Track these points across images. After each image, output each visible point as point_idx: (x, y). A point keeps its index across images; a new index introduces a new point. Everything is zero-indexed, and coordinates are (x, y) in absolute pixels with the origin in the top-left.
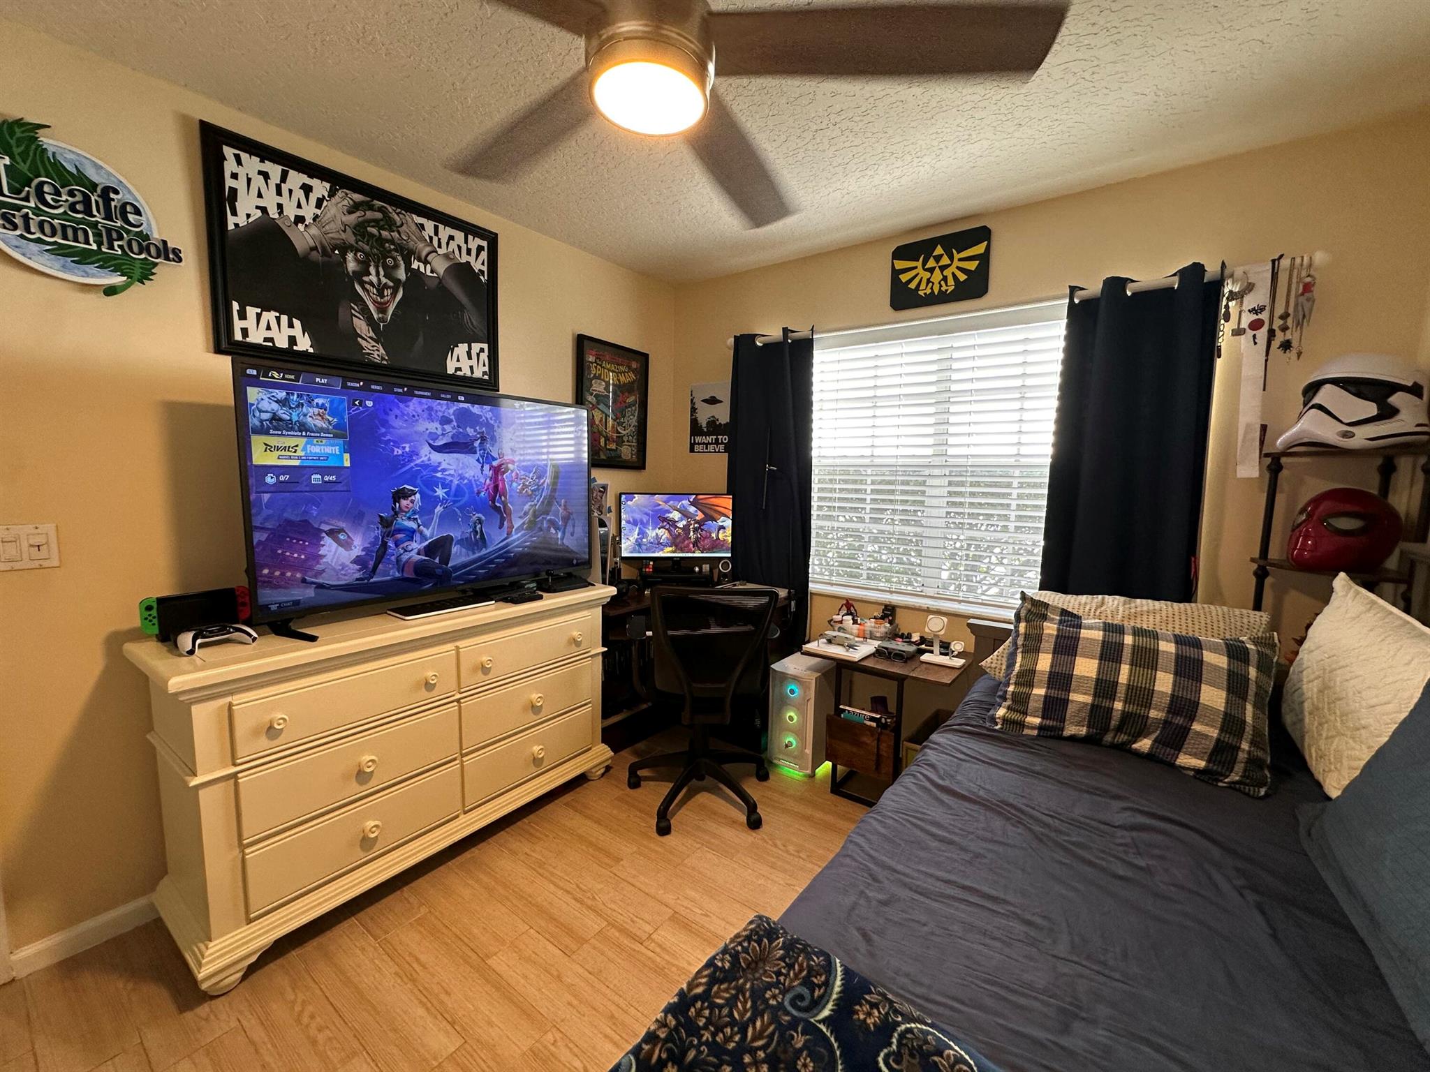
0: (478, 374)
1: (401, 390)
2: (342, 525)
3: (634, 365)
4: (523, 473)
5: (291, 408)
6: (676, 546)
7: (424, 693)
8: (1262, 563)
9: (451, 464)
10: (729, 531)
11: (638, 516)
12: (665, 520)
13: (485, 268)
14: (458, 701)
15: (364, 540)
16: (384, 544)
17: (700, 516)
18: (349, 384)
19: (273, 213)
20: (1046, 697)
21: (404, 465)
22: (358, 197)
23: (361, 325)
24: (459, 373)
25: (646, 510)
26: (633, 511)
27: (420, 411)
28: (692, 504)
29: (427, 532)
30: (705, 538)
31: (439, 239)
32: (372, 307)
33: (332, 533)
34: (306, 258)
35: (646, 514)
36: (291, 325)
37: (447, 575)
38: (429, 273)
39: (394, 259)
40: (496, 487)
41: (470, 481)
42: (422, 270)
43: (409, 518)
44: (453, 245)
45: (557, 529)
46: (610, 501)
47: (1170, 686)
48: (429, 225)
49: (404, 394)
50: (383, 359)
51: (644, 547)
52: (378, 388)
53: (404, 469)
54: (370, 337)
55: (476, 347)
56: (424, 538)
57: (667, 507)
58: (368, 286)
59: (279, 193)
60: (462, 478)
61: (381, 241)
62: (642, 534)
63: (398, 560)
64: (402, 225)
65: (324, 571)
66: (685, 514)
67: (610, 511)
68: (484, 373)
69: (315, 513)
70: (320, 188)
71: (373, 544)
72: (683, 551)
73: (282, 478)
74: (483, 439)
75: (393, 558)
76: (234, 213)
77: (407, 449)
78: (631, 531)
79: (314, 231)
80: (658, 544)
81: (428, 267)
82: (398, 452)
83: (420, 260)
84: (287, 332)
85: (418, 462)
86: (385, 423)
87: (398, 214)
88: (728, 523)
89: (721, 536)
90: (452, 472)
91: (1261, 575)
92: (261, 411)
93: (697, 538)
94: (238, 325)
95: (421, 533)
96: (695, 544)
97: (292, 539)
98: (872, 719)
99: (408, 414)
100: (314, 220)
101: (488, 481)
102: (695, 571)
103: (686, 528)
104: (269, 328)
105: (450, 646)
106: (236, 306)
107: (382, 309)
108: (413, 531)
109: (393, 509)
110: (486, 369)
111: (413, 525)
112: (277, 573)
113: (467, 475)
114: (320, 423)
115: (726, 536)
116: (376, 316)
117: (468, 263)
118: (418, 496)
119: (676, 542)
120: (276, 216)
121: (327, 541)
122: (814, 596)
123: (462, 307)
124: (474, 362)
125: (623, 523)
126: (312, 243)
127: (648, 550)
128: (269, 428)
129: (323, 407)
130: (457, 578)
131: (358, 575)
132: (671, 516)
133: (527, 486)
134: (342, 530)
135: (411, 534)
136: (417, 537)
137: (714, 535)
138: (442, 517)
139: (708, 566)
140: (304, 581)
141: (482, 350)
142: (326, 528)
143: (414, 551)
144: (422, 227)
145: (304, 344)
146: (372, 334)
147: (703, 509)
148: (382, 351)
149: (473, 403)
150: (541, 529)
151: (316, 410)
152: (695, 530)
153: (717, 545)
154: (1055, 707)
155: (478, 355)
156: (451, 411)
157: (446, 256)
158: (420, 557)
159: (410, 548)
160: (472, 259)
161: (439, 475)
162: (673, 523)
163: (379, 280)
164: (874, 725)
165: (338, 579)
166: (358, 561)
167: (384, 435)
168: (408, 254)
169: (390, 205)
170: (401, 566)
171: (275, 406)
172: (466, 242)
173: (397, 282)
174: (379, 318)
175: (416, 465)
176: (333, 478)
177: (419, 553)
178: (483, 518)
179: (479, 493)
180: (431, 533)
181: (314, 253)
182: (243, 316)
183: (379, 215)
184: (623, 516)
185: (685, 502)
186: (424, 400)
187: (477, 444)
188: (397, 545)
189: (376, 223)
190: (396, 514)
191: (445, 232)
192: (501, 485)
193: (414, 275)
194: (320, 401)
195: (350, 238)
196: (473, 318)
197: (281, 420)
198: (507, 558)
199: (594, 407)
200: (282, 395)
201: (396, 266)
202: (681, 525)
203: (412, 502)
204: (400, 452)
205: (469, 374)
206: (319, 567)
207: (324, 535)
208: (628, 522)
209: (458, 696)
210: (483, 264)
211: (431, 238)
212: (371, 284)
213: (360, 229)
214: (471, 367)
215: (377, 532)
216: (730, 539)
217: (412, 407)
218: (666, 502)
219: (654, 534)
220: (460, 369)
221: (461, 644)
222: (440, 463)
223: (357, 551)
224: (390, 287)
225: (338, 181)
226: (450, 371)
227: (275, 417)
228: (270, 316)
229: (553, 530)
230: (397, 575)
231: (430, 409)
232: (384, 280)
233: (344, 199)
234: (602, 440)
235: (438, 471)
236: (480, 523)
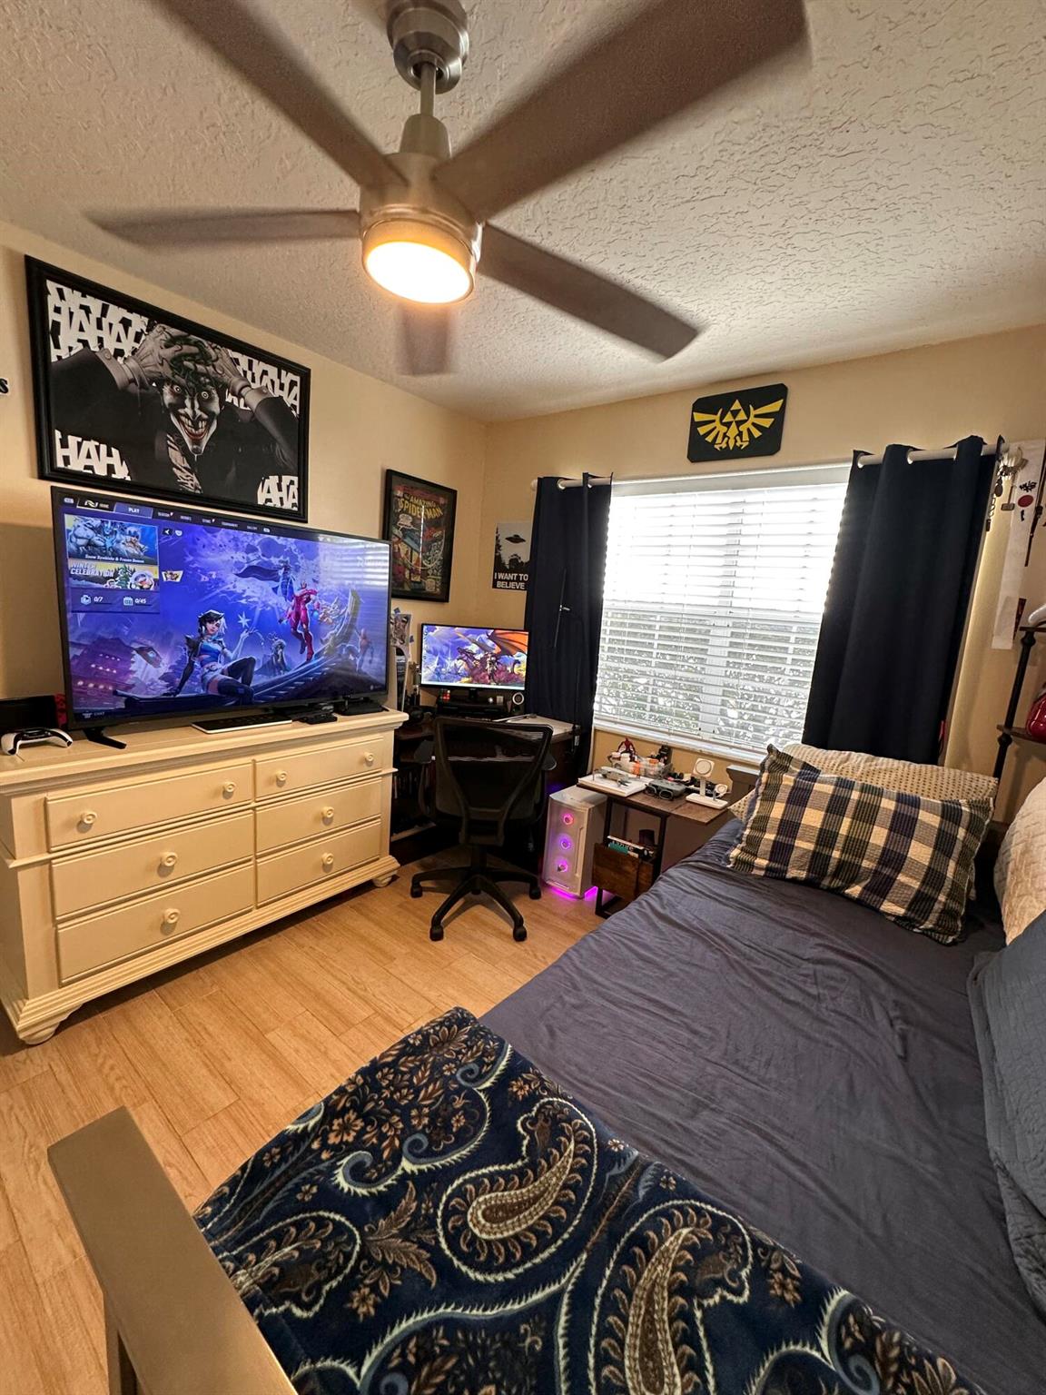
0: (287, 505)
1: (208, 521)
2: (150, 643)
3: (442, 501)
4: (324, 602)
5: (105, 535)
6: (473, 677)
7: (221, 800)
8: (1007, 731)
9: (255, 591)
10: (524, 666)
11: (438, 647)
12: (464, 652)
13: (297, 403)
14: (254, 809)
15: (172, 657)
16: (191, 664)
17: (497, 650)
18: (160, 514)
19: (94, 346)
20: (775, 841)
21: (210, 592)
22: (175, 332)
23: (175, 456)
24: (269, 504)
25: (447, 641)
26: (433, 642)
27: (226, 540)
28: (490, 638)
29: (231, 655)
30: (500, 672)
31: (253, 374)
32: (187, 439)
33: (140, 651)
34: (124, 390)
35: (447, 645)
36: (109, 454)
37: (249, 693)
38: (242, 407)
39: (209, 392)
40: (298, 615)
41: (273, 608)
42: (236, 403)
43: (214, 641)
44: (266, 380)
45: (356, 655)
46: (412, 631)
47: (884, 840)
48: (243, 360)
49: (211, 525)
50: (196, 488)
51: (443, 677)
52: (187, 518)
53: (210, 595)
54: (185, 468)
55: (286, 479)
56: (228, 660)
57: (466, 640)
58: (183, 418)
59: (100, 327)
60: (266, 605)
61: (197, 374)
62: (441, 663)
63: (203, 679)
64: (217, 359)
65: (133, 685)
66: (483, 647)
67: (412, 640)
68: (294, 505)
69: (126, 633)
70: (139, 322)
71: (179, 662)
72: (478, 682)
73: (96, 599)
74: (287, 569)
75: (198, 676)
76: (57, 346)
77: (214, 577)
78: (431, 660)
79: (132, 364)
80: (456, 674)
81: (242, 401)
82: (204, 579)
83: (233, 394)
84: (107, 461)
85: (224, 588)
86: (193, 552)
87: (213, 349)
88: (523, 658)
89: (516, 670)
90: (256, 599)
91: (1004, 742)
92: (77, 537)
93: (493, 671)
94: (60, 452)
95: (225, 655)
96: (491, 676)
97: (105, 655)
98: (636, 850)
99: (215, 545)
100: (133, 353)
101: (290, 610)
102: (488, 703)
103: (483, 661)
104: (89, 456)
105: (248, 759)
106: (58, 435)
107: (196, 441)
108: (218, 653)
109: (200, 631)
110: (296, 501)
111: (217, 647)
112: (91, 685)
113: (270, 603)
114: (132, 550)
115: (521, 670)
116: (190, 447)
117: (281, 397)
118: (223, 620)
119: (473, 673)
120: (97, 349)
121: (138, 657)
122: (598, 733)
123: (274, 441)
124: (283, 495)
125: (424, 652)
126: (131, 377)
127: (446, 679)
128: (84, 553)
129: (135, 535)
130: (259, 697)
131: (165, 691)
132: (469, 648)
133: (328, 615)
134: (151, 649)
135: (215, 655)
136: (222, 658)
137: (509, 669)
138: (246, 641)
139: (502, 697)
140: (115, 693)
141: (292, 482)
142: (136, 646)
143: (218, 671)
144: (236, 361)
145: (122, 472)
146: (187, 465)
147: (502, 644)
148: (196, 481)
149: (279, 535)
150: (340, 656)
151: (129, 538)
152: (492, 663)
153: (511, 678)
154: (781, 851)
155: (288, 487)
156: (256, 542)
157: (260, 390)
158: (223, 677)
159: (214, 668)
160: (284, 394)
161: (243, 601)
162: (471, 655)
163: (194, 412)
164: (636, 855)
165: (147, 694)
166: (165, 677)
167: (192, 562)
168: (222, 388)
169: (207, 340)
170: (205, 683)
171: (91, 533)
172: (279, 377)
173: (211, 415)
174: (194, 450)
175: (223, 592)
176: (143, 601)
177: (222, 673)
178: (284, 643)
179: (280, 621)
180: (235, 655)
181: (133, 385)
182: (65, 445)
183: (195, 350)
184: (424, 646)
185: (484, 636)
186: (231, 531)
187: (281, 572)
188: (202, 666)
189: (192, 357)
190: (202, 636)
191: (259, 367)
192: (302, 614)
193: (228, 408)
194: (132, 529)
195: (166, 371)
196: (283, 451)
197: (95, 546)
198: (306, 681)
199: (400, 540)
200: (96, 522)
201: (211, 399)
202: (478, 657)
203: (218, 625)
204: (207, 579)
205: (279, 505)
206: (129, 682)
207: (134, 652)
208: (429, 652)
209: (254, 805)
210: (295, 399)
211: (245, 372)
212: (186, 416)
213: (176, 363)
214: (281, 499)
215: (183, 652)
216: (524, 673)
217: (219, 537)
218: (465, 635)
219: (453, 665)
220: (270, 500)
221: (258, 758)
222: (244, 591)
223: (164, 668)
224: (204, 420)
225: (156, 316)
226: (261, 501)
227: (90, 543)
228: (90, 445)
229: (351, 657)
230: (202, 692)
231: (235, 539)
232: (199, 413)
233: (161, 333)
234: (407, 573)
235: (242, 598)
236: (282, 648)
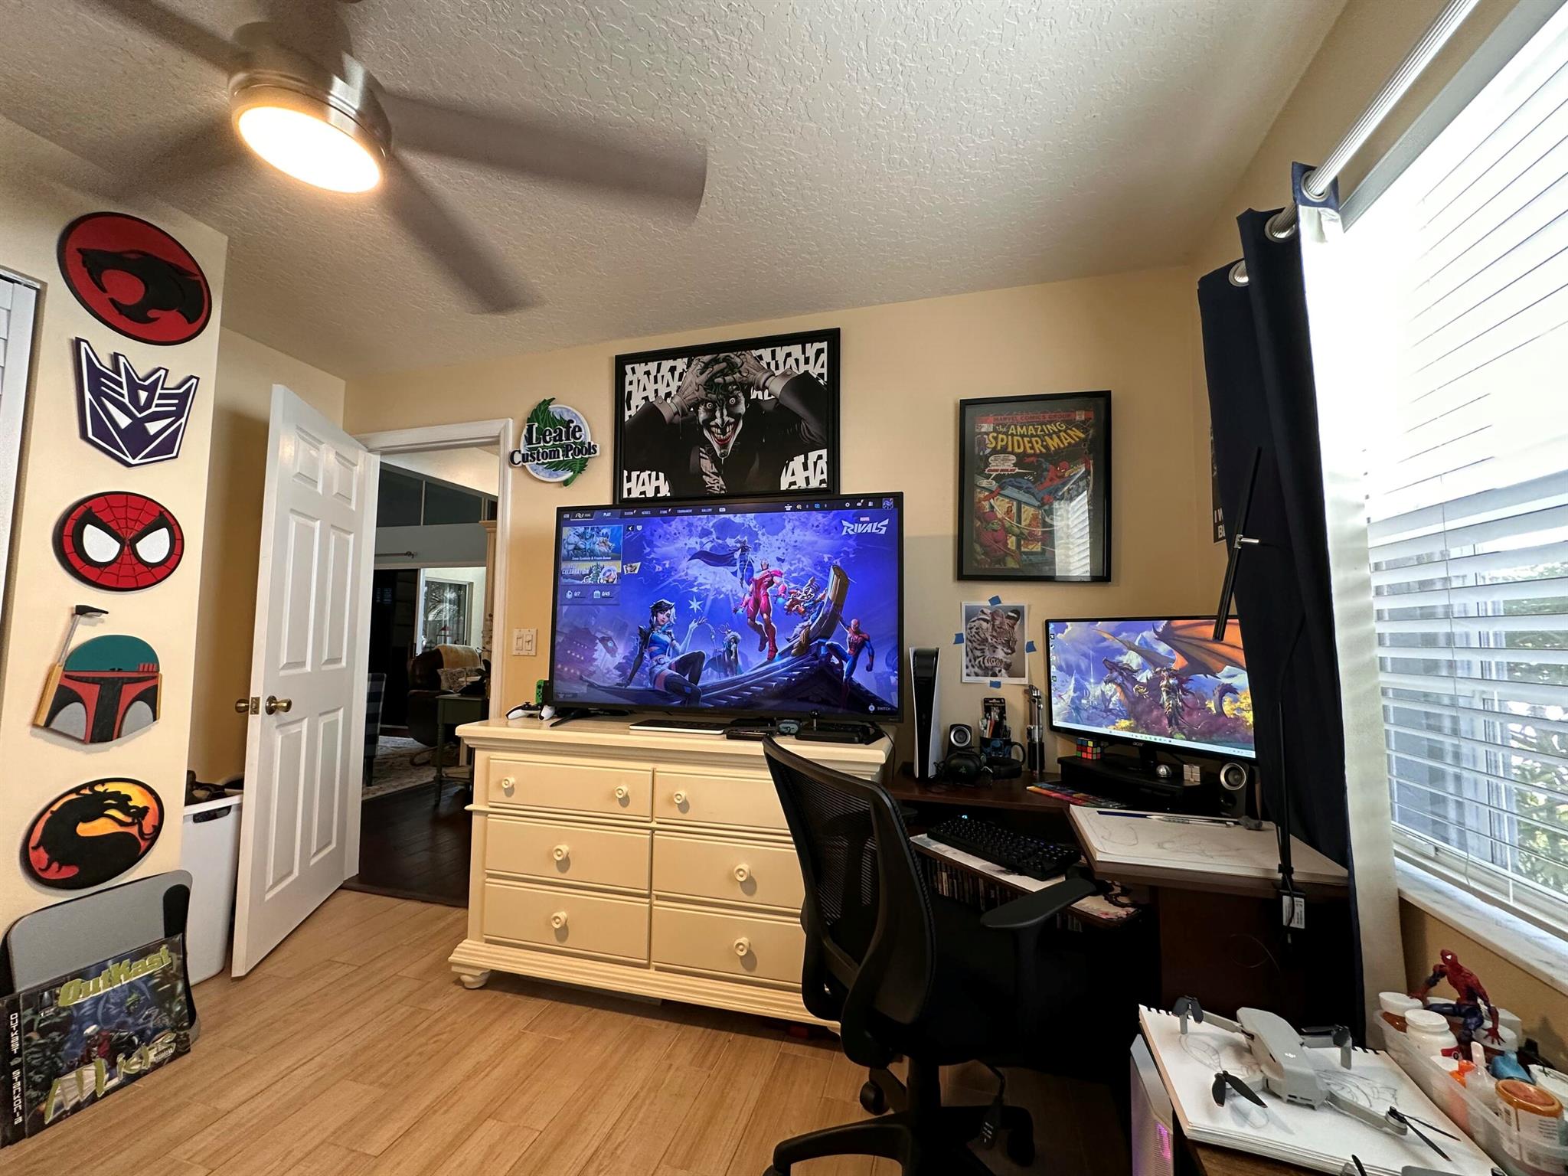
1: (665, 512)
2: (610, 633)
3: (1080, 416)
5: (586, 539)
6: (1137, 719)
9: (721, 581)
10: (1246, 700)
11: (1072, 659)
12: (1115, 667)
13: (825, 370)
14: (653, 830)
15: (626, 648)
16: (641, 655)
17: (1179, 662)
18: (626, 514)
19: (652, 399)
21: (663, 581)
22: (707, 358)
24: (793, 487)
25: (1084, 648)
26: (1065, 651)
27: (681, 528)
28: (1162, 637)
29: (680, 647)
30: (1192, 709)
32: (716, 446)
33: (603, 640)
34: (671, 423)
35: (1085, 655)
37: (695, 695)
38: (766, 398)
40: (757, 602)
41: (727, 596)
42: (760, 397)
43: (664, 632)
44: (791, 361)
45: (842, 657)
46: (1031, 630)
49: (669, 514)
50: (722, 489)
51: (1084, 714)
52: (647, 513)
53: (662, 585)
54: (713, 473)
55: (813, 456)
56: (676, 653)
57: (1116, 644)
58: (714, 429)
59: (656, 382)
60: (718, 592)
61: (726, 385)
62: (1080, 688)
63: (651, 672)
64: (743, 363)
65: (594, 672)
66: (1150, 657)
67: (1031, 647)
68: (822, 482)
69: (593, 623)
71: (632, 653)
73: (576, 595)
75: (647, 669)
77: (667, 566)
78: (1065, 683)
80: (1105, 711)
81: (766, 392)
82: (659, 568)
84: (655, 483)
85: (676, 577)
86: (651, 544)
87: (739, 357)
88: (1242, 680)
89: (1227, 708)
90: (708, 587)
92: (569, 544)
93: (1176, 707)
94: (626, 486)
95: (674, 647)
96: (1174, 719)
97: (577, 642)
99: (670, 534)
100: (677, 391)
101: (747, 597)
103: (1153, 685)
104: (643, 484)
107: (724, 445)
108: (667, 645)
109: (651, 622)
110: (825, 476)
111: (667, 639)
112: (566, 669)
113: (724, 590)
114: (604, 549)
115: (1241, 707)
116: (718, 453)
117: (807, 372)
118: (673, 610)
119: (1134, 710)
120: (654, 399)
121: (600, 646)
123: (798, 419)
124: (810, 473)
125: (1053, 669)
126: (675, 410)
127: (1090, 721)
128: (572, 556)
129: (606, 535)
131: (618, 680)
132: (1124, 659)
134: (610, 639)
135: (664, 647)
137: (1211, 705)
140: (581, 678)
141: (820, 457)
142: (600, 635)
143: (665, 665)
144: (760, 357)
146: (715, 470)
147: (1184, 647)
148: (722, 482)
149: (735, 513)
151: (602, 539)
152: (1170, 690)
153: (1219, 727)
155: (815, 464)
156: (711, 524)
157: (784, 375)
158: (671, 671)
161: (695, 590)
162: (1127, 675)
163: (723, 420)
165: (604, 682)
166: (619, 667)
167: (649, 554)
168: (746, 387)
169: (732, 352)
171: (577, 539)
172: (804, 352)
173: (737, 417)
174: (721, 454)
175: (675, 581)
176: (608, 594)
178: (739, 637)
180: (684, 648)
181: (677, 416)
182: (629, 480)
183: (724, 365)
184: (1053, 658)
185: (1149, 635)
186: (686, 517)
189: (722, 373)
190: (653, 627)
191: (781, 352)
192: (763, 601)
194: (604, 531)
195: (702, 394)
196: (811, 426)
197: (579, 549)
198: (767, 687)
202: (1144, 677)
204: (661, 569)
206: (592, 669)
207: (598, 641)
208: (1060, 668)
209: (653, 825)
210: (822, 366)
211: (768, 364)
212: (717, 426)
213: (709, 385)
214: (807, 479)
215: (636, 642)
216: (1249, 717)
217: (674, 526)
218: (1115, 635)
219: (1098, 693)
220: (794, 483)
221: (661, 767)
222: (696, 578)
223: (619, 658)
226: (784, 486)
227: (577, 548)
230: (650, 686)
231: (690, 525)
232: (726, 419)
233: (698, 364)
235: (693, 587)
236: (736, 642)
